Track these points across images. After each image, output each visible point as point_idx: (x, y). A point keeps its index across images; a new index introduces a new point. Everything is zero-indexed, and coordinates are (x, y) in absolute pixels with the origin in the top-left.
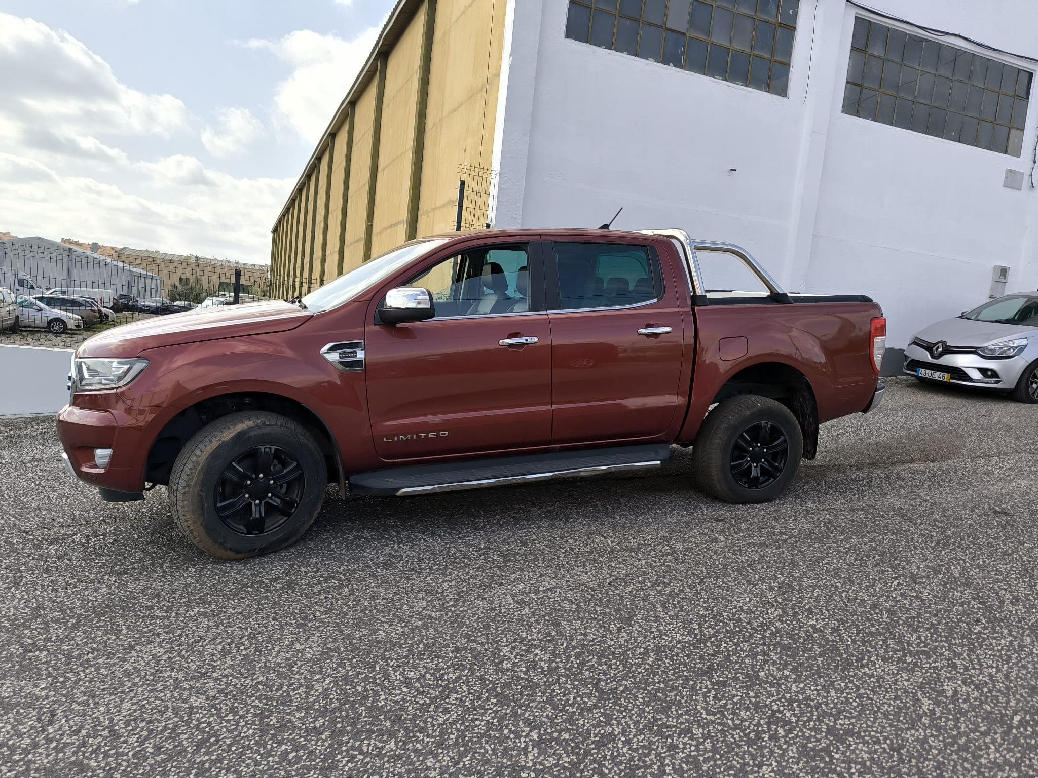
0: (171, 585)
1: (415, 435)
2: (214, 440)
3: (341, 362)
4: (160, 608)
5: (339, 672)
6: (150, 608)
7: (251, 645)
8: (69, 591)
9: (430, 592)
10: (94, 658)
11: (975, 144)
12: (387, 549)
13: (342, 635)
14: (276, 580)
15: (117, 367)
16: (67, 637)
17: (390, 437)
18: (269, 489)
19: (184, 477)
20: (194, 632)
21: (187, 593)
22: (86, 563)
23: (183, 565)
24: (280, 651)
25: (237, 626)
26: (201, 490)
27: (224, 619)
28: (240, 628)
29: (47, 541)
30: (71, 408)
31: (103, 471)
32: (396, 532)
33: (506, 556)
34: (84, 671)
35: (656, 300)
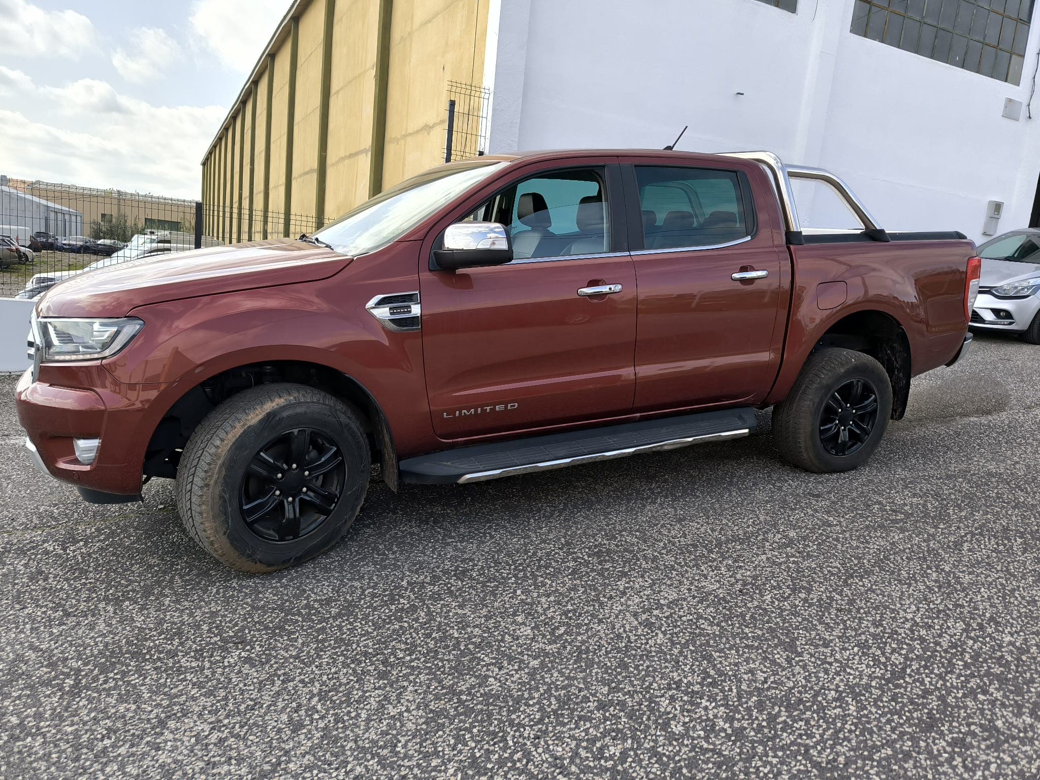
0: (191, 615)
1: (479, 409)
2: (238, 425)
3: (392, 321)
4: (187, 654)
5: (460, 752)
6: (173, 654)
7: (327, 710)
8: (55, 631)
9: (529, 614)
10: (114, 746)
11: (978, 71)
12: (449, 549)
13: (443, 688)
14: (329, 601)
15: (100, 330)
16: (66, 710)
17: (451, 412)
18: (304, 482)
19: (200, 474)
20: (242, 692)
21: (217, 627)
22: (70, 585)
23: (199, 583)
24: (368, 720)
25: (297, 679)
26: (223, 490)
27: (278, 669)
28: (302, 681)
29: (9, 552)
30: (35, 384)
31: (88, 468)
32: (450, 523)
33: (599, 554)
34: (102, 770)
35: (749, 238)
